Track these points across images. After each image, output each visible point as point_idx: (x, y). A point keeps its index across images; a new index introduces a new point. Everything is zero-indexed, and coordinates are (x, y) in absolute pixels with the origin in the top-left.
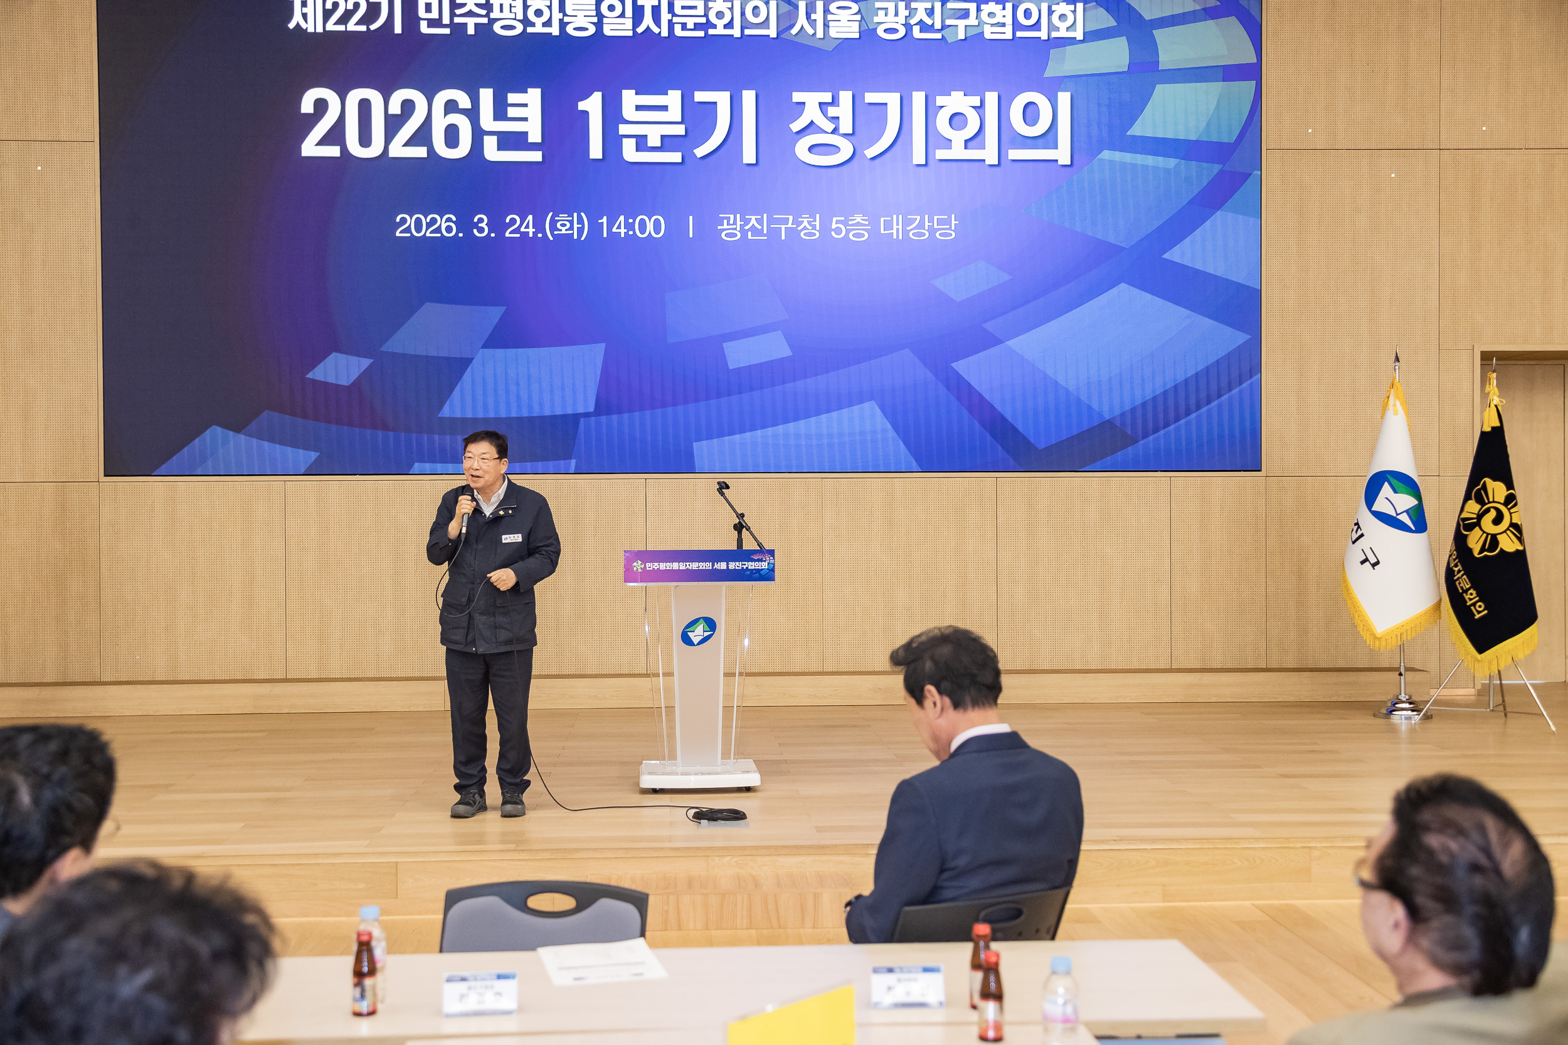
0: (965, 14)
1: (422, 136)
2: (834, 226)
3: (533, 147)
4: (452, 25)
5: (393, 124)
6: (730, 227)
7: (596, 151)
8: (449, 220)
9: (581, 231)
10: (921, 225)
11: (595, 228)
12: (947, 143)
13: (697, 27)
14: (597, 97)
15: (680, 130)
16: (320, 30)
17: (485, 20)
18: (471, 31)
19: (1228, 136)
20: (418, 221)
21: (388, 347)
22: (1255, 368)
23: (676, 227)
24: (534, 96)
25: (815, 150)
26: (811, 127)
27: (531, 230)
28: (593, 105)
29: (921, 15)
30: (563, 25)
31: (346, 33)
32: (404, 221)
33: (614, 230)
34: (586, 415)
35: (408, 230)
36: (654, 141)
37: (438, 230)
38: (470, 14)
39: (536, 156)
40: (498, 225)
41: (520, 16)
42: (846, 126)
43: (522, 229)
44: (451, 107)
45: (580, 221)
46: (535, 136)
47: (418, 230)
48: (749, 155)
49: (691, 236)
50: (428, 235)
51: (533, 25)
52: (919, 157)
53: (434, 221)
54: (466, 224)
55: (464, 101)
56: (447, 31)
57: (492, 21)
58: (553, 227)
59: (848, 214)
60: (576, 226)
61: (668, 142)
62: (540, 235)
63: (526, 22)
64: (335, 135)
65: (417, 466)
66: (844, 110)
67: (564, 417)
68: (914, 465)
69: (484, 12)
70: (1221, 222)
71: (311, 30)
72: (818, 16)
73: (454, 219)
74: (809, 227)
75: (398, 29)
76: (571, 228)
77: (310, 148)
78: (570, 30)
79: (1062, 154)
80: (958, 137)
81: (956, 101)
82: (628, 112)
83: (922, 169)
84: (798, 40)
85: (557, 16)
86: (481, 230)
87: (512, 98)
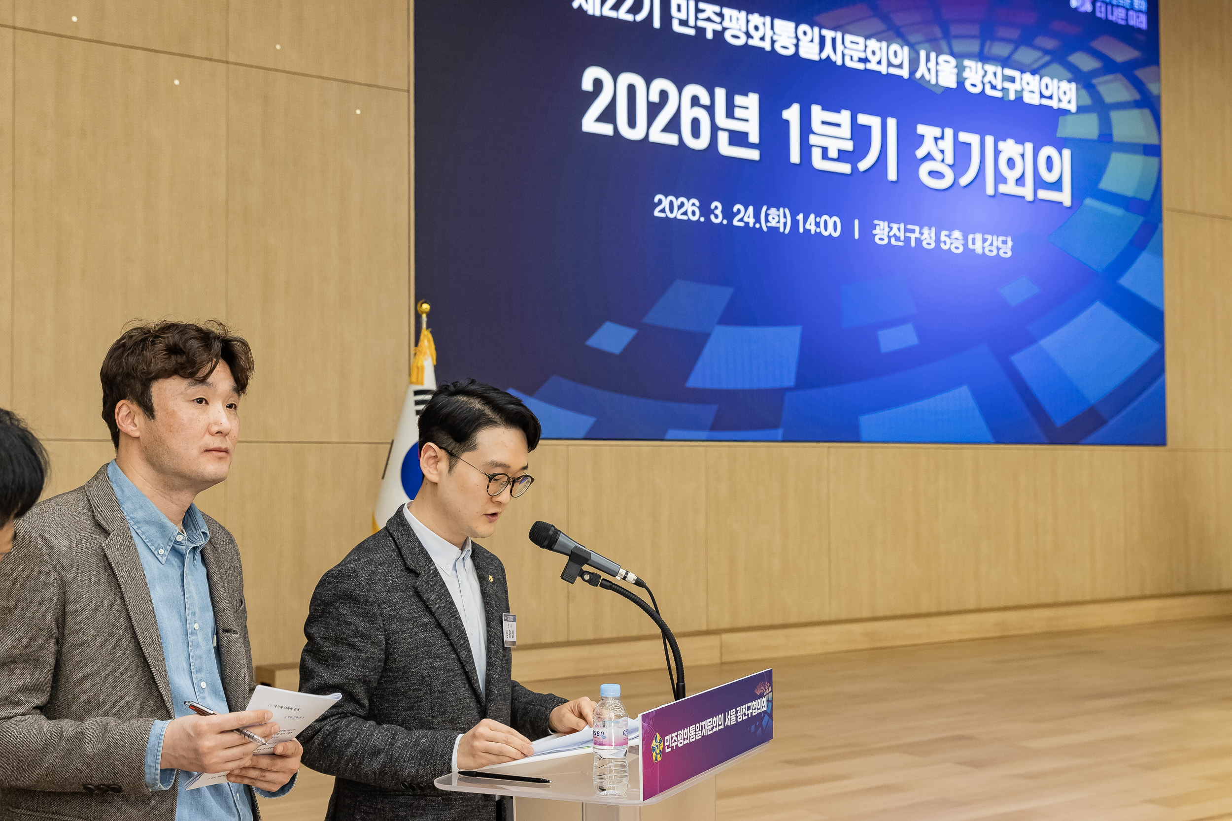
0: (1012, 80)
1: (673, 126)
2: (943, 238)
3: (752, 146)
4: (696, 27)
5: (654, 110)
6: (882, 232)
7: (795, 157)
8: (693, 204)
9: (785, 224)
10: (991, 244)
11: (795, 223)
12: (1004, 180)
13: (861, 60)
14: (795, 108)
15: (849, 146)
16: (598, 14)
17: (719, 28)
18: (709, 35)
19: (1147, 196)
20: (671, 203)
21: (650, 319)
22: (1161, 370)
23: (847, 228)
24: (753, 100)
25: (932, 174)
26: (928, 157)
27: (751, 221)
28: (792, 114)
29: (990, 77)
30: (773, 42)
31: (617, 20)
32: (660, 201)
33: (807, 227)
34: (790, 389)
35: (663, 211)
36: (833, 153)
37: (685, 213)
38: (708, 19)
39: (753, 155)
40: (729, 214)
41: (744, 29)
42: (950, 159)
43: (746, 219)
44: (695, 101)
45: (785, 216)
46: (754, 138)
47: (671, 211)
48: (892, 175)
49: (857, 236)
50: (680, 217)
51: (752, 37)
52: (990, 190)
53: (682, 205)
54: (706, 210)
55: (705, 99)
56: (691, 32)
57: (725, 29)
58: (767, 221)
59: (951, 230)
60: (782, 220)
61: (843, 156)
62: (757, 226)
63: (748, 35)
64: (608, 115)
65: (671, 433)
66: (948, 144)
67: (774, 390)
68: (989, 437)
69: (718, 19)
70: (1144, 259)
71: (590, 12)
72: (932, 64)
73: (697, 203)
74: (928, 237)
75: (657, 24)
76: (779, 222)
77: (590, 124)
78: (777, 47)
79: (1065, 197)
80: (1012, 176)
81: (1009, 148)
82: (816, 125)
83: (992, 199)
84: (920, 82)
85: (769, 34)
86: (716, 217)
87: (739, 100)
